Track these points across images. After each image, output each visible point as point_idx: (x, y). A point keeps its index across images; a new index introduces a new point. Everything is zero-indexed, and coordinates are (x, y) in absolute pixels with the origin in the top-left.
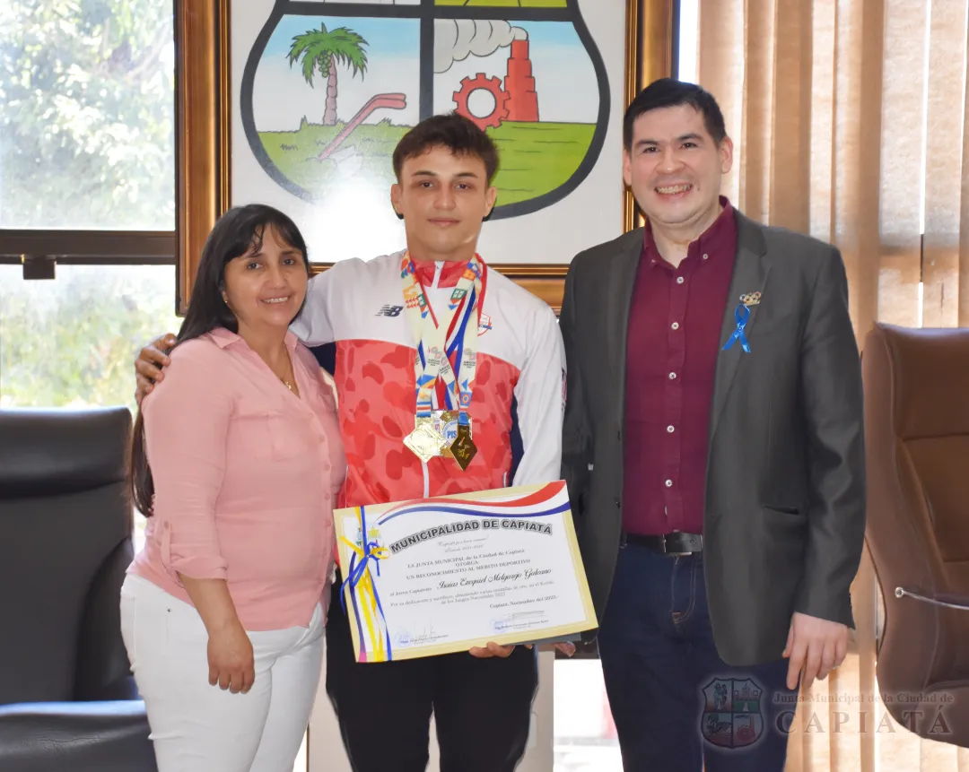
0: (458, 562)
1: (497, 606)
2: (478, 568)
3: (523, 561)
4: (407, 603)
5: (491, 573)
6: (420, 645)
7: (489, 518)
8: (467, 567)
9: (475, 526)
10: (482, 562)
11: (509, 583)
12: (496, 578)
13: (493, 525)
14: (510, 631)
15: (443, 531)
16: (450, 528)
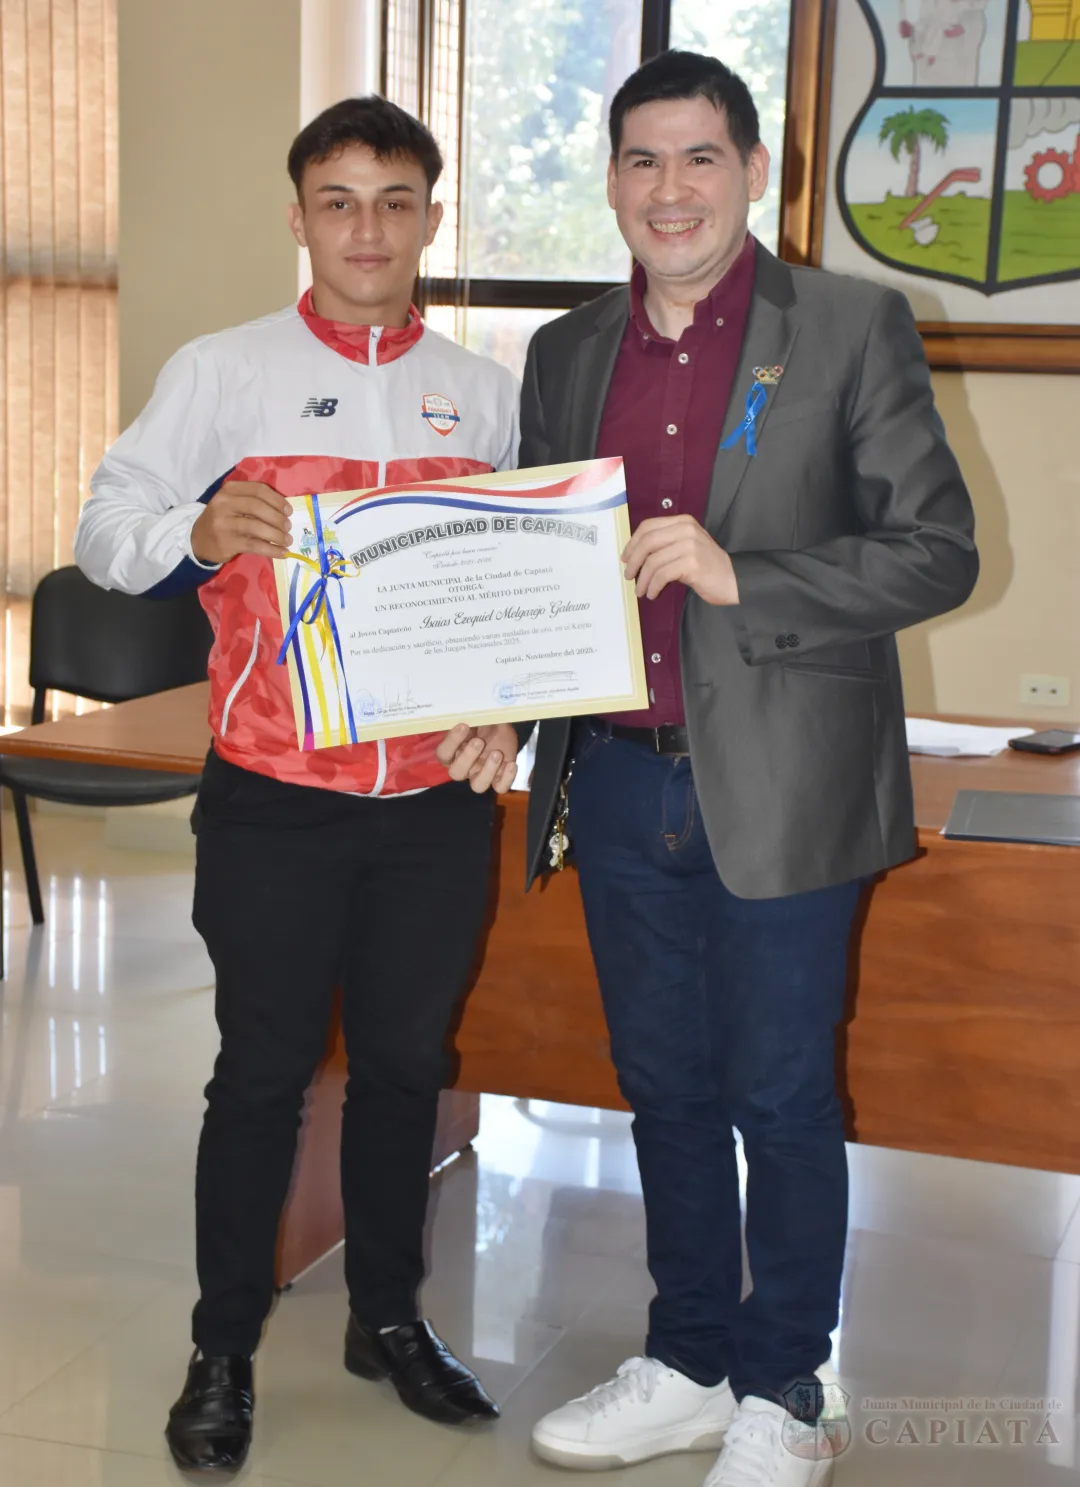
0: (454, 585)
1: (505, 661)
2: (483, 596)
3: (549, 588)
4: (375, 650)
5: (501, 605)
6: (391, 719)
7: (503, 515)
8: (466, 594)
9: (480, 526)
10: (490, 586)
11: (527, 623)
12: (508, 614)
13: (508, 526)
14: (521, 702)
15: (432, 533)
16: (443, 529)
